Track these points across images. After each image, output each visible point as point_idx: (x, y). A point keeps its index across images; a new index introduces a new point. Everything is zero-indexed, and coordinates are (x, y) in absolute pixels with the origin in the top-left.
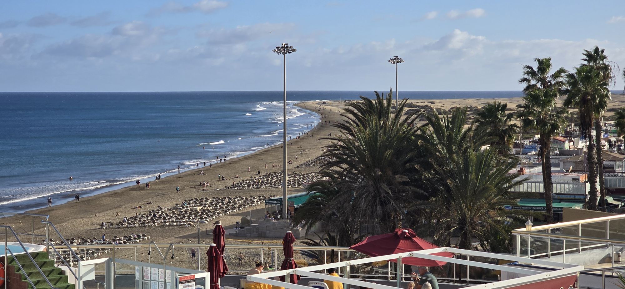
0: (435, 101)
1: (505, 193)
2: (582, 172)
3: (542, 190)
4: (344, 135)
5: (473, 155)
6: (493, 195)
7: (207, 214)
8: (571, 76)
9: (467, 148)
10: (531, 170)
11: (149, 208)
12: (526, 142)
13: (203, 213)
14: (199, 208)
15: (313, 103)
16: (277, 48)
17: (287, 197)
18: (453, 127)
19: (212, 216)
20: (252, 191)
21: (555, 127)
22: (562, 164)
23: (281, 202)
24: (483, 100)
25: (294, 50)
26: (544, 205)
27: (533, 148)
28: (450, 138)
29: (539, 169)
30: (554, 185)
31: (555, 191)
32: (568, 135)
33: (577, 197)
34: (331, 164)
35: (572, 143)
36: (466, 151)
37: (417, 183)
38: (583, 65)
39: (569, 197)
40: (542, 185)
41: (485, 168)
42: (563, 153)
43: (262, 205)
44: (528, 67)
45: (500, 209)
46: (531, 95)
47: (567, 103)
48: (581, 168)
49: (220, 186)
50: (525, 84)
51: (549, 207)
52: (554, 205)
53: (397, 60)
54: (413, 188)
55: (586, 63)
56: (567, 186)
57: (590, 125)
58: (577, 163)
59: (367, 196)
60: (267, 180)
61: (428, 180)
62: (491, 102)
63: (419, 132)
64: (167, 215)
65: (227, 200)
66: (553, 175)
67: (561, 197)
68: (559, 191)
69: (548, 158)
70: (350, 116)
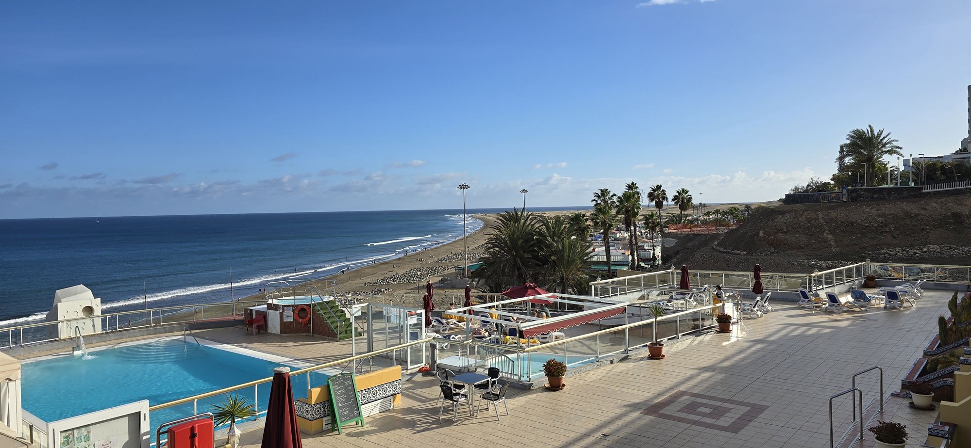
0: (546, 212)
1: (585, 262)
2: (627, 249)
3: (605, 260)
4: (496, 232)
5: (566, 242)
6: (579, 263)
7: (423, 276)
8: (619, 197)
9: (564, 238)
10: (599, 249)
11: (391, 274)
12: (596, 234)
13: (421, 276)
14: (419, 273)
15: (479, 215)
16: (460, 186)
17: (467, 266)
18: (556, 226)
19: (426, 277)
20: (447, 263)
21: (611, 226)
22: (616, 245)
23: (464, 268)
24: (572, 211)
25: (469, 187)
26: (607, 268)
27: (600, 237)
28: (554, 232)
29: (604, 248)
30: (612, 257)
31: (612, 260)
32: (618, 229)
33: (625, 263)
34: (490, 248)
35: (621, 234)
36: (563, 239)
37: (536, 257)
38: (626, 192)
39: (620, 263)
40: (605, 257)
41: (574, 248)
42: (616, 239)
43: (453, 271)
44: (596, 193)
45: (582, 271)
46: (598, 209)
47: (618, 213)
48: (626, 247)
49: (430, 261)
50: (594, 203)
51: (609, 268)
52: (612, 268)
53: (524, 191)
54: (535, 261)
55: (627, 190)
56: (619, 257)
57: (631, 224)
58: (624, 245)
59: (509, 265)
60: (456, 257)
61: (543, 255)
62: (577, 212)
63: (537, 230)
64: (401, 278)
65: (434, 268)
66: (611, 251)
67: (616, 263)
68: (615, 260)
69: (608, 242)
70: (499, 221)
